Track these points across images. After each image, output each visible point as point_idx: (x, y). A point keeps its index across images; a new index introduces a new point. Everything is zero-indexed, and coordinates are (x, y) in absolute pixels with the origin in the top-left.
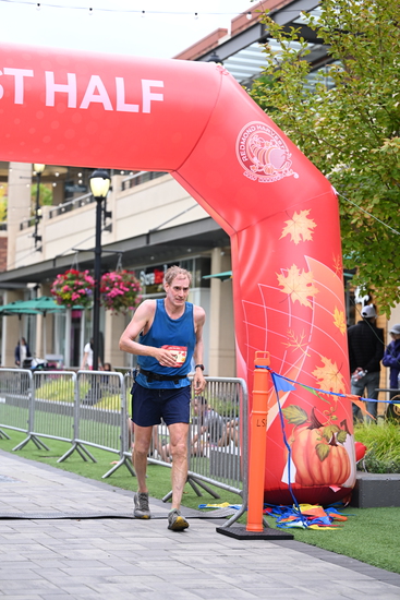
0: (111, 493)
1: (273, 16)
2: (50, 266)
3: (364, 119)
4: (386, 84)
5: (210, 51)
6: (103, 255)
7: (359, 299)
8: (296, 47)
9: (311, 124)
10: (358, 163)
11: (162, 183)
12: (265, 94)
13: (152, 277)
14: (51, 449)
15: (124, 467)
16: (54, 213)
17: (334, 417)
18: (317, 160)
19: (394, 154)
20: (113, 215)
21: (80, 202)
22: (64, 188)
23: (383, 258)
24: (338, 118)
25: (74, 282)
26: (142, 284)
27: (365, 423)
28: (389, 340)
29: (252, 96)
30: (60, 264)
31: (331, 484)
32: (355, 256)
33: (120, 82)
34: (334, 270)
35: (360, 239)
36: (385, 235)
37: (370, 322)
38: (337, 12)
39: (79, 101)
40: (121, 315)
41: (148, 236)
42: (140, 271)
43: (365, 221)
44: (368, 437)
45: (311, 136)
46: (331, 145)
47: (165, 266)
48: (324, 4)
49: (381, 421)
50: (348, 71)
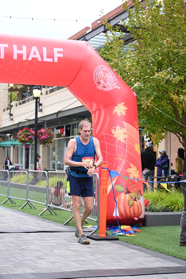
0: (42, 222)
1: (109, 21)
2: (16, 127)
3: (147, 64)
4: (156, 50)
5: (83, 36)
6: (39, 122)
7: (145, 140)
8: (118, 34)
9: (125, 67)
10: (145, 82)
11: (63, 91)
12: (106, 54)
13: (59, 131)
14: (17, 203)
15: (48, 211)
16: (18, 104)
17: (136, 189)
18: (128, 81)
19: (160, 79)
20: (43, 105)
21: (29, 99)
22: (22, 94)
23: (155, 122)
24: (136, 64)
25: (26, 133)
26: (55, 134)
27: (148, 191)
29: (100, 55)
30: (20, 126)
31: (134, 217)
32: (144, 121)
33: (45, 49)
34: (135, 127)
35: (146, 114)
38: (135, 20)
39: (27, 57)
40: (46, 147)
41: (57, 113)
42: (54, 128)
43: (148, 107)
44: (150, 197)
45: (125, 71)
46: (133, 75)
47: (65, 126)
48: (130, 16)
49: (155, 190)
50: (140, 44)
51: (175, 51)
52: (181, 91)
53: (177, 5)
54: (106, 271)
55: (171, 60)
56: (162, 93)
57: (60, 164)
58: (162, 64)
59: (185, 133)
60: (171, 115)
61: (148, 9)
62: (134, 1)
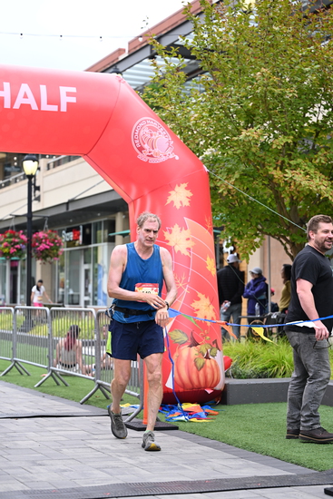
0: (41, 398)
1: (159, 39)
3: (226, 115)
4: (242, 90)
5: (112, 65)
6: (34, 219)
7: (225, 250)
8: (176, 62)
9: (188, 119)
10: (223, 148)
11: (78, 164)
12: (153, 97)
13: (71, 235)
15: (51, 378)
17: (208, 337)
18: (193, 146)
19: (250, 141)
20: (41, 188)
21: (16, 179)
22: (3, 168)
23: (243, 218)
24: (207, 115)
25: (12, 240)
26: (63, 240)
27: (231, 342)
28: (249, 279)
29: (144, 99)
31: (206, 387)
32: (222, 217)
33: (43, 89)
34: (206, 228)
35: (226, 205)
36: (244, 201)
38: (206, 36)
39: (13, 103)
40: (48, 264)
41: (67, 204)
42: (62, 230)
43: (229, 191)
44: (234, 352)
45: (188, 128)
46: (203, 135)
47: (81, 227)
48: (196, 30)
49: (243, 340)
50: (215, 80)
51: (277, 91)
52: (289, 164)
53: (280, 10)
54: (156, 485)
55: (271, 107)
56: (255, 166)
57: (72, 295)
58: (254, 116)
59: (296, 238)
60: (270, 205)
61: (228, 17)
62: (203, 3)
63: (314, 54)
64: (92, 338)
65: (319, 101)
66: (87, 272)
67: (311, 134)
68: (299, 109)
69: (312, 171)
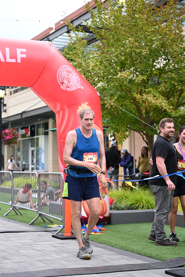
0: (8, 222)
1: (72, 22)
3: (110, 64)
4: (118, 50)
5: (46, 36)
6: (3, 122)
7: (110, 139)
8: (81, 34)
9: (89, 66)
10: (108, 82)
11: (27, 92)
12: (69, 54)
13: (24, 131)
15: (13, 211)
18: (91, 81)
19: (123, 79)
20: (7, 105)
23: (119, 121)
24: (99, 64)
26: (19, 134)
27: (113, 190)
29: (64, 55)
32: (108, 121)
33: (7, 50)
34: (99, 127)
35: (110, 114)
36: (120, 112)
37: (115, 148)
38: (98, 20)
40: (11, 147)
41: (21, 114)
42: (18, 129)
43: (111, 106)
44: (115, 196)
45: (89, 71)
46: (97, 75)
47: (29, 127)
48: (92, 17)
49: (120, 189)
50: (103, 45)
51: (138, 51)
52: (144, 91)
53: (139, 6)
54: (72, 269)
55: (134, 59)
56: (126, 92)
57: (25, 165)
58: (125, 64)
59: (149, 132)
60: (134, 114)
61: (110, 10)
62: (96, 2)
63: (158, 30)
64: (36, 188)
65: (161, 56)
66: (33, 151)
67: (156, 74)
68: (150, 61)
69: (157, 95)
